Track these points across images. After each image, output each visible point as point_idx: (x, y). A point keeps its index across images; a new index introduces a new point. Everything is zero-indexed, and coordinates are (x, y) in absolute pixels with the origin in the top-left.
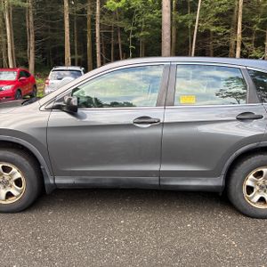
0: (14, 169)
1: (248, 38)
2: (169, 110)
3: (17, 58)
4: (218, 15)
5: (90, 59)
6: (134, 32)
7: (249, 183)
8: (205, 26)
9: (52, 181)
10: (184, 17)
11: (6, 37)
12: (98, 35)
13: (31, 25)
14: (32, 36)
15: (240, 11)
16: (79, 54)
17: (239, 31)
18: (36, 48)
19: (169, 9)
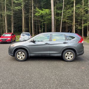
0: (23, 53)
1: (77, 24)
2: (51, 42)
3: (8, 30)
4: (68, 17)
5: (30, 29)
6: (43, 22)
7: (66, 55)
8: (64, 20)
9: (30, 55)
10: (58, 17)
11: (5, 24)
12: (32, 23)
13: (13, 20)
14: (13, 23)
15: (74, 16)
16: (26, 28)
17: (74, 21)
18: (14, 26)
19: (54, 15)
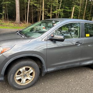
9: (46, 71)
17: (43, 7)
